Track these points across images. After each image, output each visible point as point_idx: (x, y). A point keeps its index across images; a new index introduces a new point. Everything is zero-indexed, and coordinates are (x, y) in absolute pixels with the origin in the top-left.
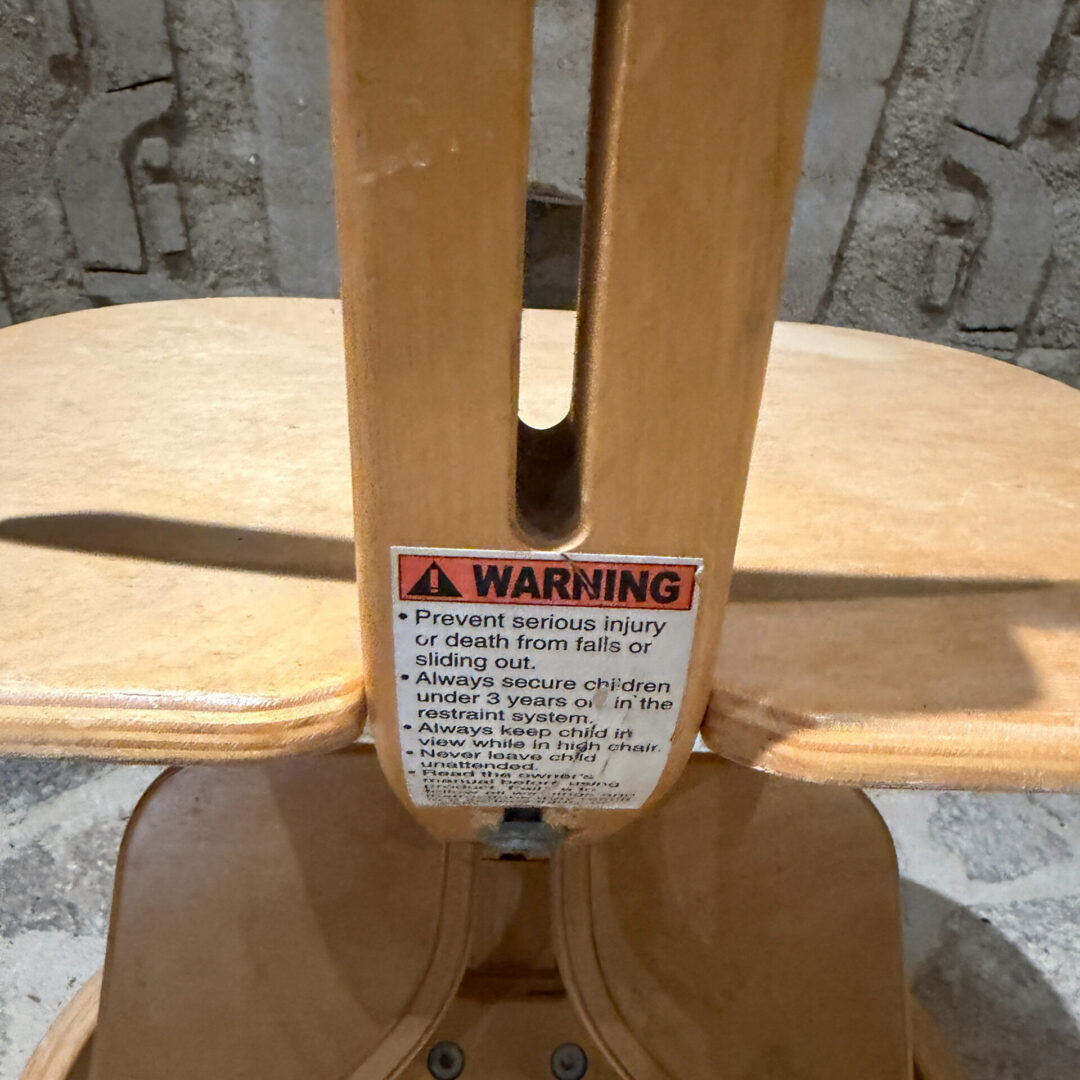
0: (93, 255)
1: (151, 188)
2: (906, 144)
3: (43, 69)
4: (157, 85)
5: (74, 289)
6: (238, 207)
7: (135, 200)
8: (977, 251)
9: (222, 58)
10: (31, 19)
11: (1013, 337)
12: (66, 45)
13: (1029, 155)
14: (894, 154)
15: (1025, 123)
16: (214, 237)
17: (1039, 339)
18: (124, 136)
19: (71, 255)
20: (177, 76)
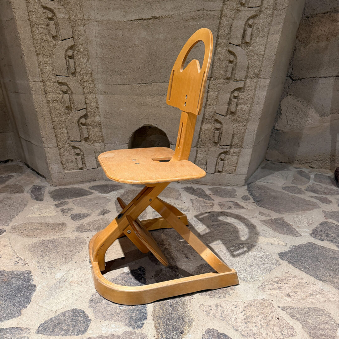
0: (72, 139)
1: (82, 127)
2: (209, 116)
3: (64, 108)
4: (83, 110)
5: (69, 145)
6: (97, 129)
7: (80, 129)
8: (222, 133)
9: (94, 104)
10: (63, 100)
11: (229, 147)
12: (68, 104)
13: (228, 118)
14: (207, 118)
15: (227, 112)
16: (92, 135)
17: (234, 147)
18: (78, 118)
19: (68, 139)
20: (86, 108)
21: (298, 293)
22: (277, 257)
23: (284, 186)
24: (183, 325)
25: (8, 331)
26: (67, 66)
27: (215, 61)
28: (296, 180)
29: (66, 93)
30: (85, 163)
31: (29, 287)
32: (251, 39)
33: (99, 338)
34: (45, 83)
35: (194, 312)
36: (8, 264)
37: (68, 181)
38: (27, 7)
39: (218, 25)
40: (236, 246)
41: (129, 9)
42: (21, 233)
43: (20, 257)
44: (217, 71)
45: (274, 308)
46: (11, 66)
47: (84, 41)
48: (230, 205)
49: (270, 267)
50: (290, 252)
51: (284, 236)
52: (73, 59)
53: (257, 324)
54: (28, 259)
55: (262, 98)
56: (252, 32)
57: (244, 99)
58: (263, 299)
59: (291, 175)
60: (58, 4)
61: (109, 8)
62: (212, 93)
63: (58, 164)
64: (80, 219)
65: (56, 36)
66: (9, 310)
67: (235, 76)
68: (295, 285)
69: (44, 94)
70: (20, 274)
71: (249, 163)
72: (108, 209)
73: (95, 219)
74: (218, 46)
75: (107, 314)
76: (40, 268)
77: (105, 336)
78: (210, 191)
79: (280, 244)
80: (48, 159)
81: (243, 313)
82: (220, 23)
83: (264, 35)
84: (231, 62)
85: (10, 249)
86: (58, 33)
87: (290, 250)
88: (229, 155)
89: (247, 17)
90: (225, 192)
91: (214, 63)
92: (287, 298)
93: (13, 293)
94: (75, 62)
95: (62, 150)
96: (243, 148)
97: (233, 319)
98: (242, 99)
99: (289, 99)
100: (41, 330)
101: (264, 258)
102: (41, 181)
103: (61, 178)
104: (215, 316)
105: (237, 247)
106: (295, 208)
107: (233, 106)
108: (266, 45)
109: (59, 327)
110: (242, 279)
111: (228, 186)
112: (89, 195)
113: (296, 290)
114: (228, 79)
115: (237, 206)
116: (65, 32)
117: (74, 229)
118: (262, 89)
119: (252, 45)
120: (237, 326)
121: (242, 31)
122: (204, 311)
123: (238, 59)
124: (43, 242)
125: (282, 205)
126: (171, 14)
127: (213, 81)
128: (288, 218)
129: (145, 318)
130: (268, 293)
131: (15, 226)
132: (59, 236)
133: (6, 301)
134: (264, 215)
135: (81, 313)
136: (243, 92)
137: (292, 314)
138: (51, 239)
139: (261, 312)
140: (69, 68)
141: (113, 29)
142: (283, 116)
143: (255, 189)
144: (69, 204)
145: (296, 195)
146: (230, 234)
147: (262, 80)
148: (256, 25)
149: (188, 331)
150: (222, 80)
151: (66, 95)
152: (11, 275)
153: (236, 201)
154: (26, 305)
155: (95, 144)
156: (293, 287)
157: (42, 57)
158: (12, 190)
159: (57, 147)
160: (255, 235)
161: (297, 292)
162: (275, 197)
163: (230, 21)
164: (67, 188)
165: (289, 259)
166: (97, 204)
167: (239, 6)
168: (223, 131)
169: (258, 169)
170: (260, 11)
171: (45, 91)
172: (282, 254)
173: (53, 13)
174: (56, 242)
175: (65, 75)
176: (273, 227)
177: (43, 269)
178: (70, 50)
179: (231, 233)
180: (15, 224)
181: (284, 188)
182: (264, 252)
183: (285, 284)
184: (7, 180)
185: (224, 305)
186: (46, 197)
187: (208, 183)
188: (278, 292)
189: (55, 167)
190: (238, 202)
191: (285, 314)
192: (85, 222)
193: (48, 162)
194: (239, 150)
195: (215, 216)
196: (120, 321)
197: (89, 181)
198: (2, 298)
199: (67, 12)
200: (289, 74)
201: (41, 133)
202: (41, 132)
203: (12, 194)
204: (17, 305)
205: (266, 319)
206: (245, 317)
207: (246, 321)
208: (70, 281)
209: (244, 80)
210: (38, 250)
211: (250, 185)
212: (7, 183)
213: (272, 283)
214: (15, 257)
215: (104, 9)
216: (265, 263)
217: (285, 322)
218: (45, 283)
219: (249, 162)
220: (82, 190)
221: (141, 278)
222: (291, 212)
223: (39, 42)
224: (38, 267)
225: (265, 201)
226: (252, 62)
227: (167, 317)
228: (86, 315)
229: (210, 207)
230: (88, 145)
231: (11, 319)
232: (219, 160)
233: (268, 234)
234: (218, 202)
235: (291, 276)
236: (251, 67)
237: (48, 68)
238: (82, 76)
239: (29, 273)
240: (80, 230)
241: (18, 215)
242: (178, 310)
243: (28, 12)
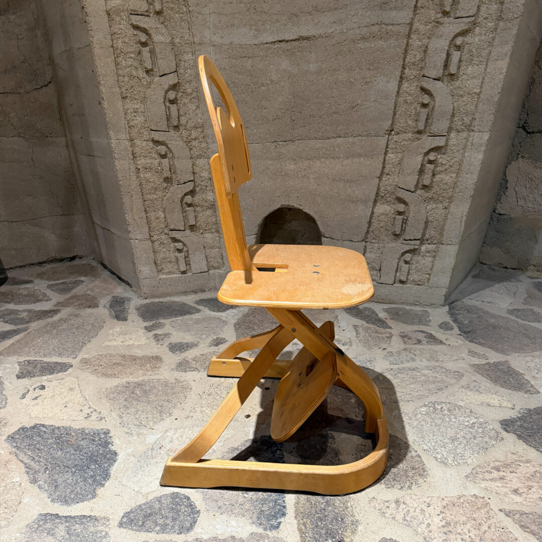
0: (172, 227)
1: (188, 209)
2: (386, 192)
3: (162, 180)
4: (190, 183)
5: (166, 236)
6: (209, 212)
7: (184, 211)
8: (407, 219)
9: (205, 174)
10: (159, 168)
11: (419, 242)
12: (167, 174)
13: (419, 194)
14: (383, 195)
15: (417, 186)
16: (202, 221)
17: (427, 242)
18: (181, 196)
19: (166, 227)
20: (194, 180)
21: (533, 490)
22: (498, 426)
23: (511, 308)
24: (342, 529)
25: (77, 520)
26: (167, 115)
27: (399, 104)
28: (532, 299)
29: (165, 157)
30: (189, 264)
31: (107, 454)
32: (459, 68)
33: (212, 541)
34: (133, 142)
35: (360, 510)
36: (76, 417)
37: (164, 291)
38: (110, 27)
39: (404, 47)
40: (430, 405)
41: (262, 25)
42: (95, 370)
43: (94, 407)
44: (402, 119)
45: (493, 512)
46: (84, 115)
47: (193, 77)
48: (419, 338)
49: (486, 442)
50: (520, 419)
51: (510, 391)
52: (175, 105)
53: (464, 537)
54: (105, 411)
55: (476, 163)
56: (460, 58)
57: (445, 165)
58: (475, 495)
59: (522, 290)
60: (156, 21)
61: (233, 25)
62: (392, 156)
63: (150, 264)
64: (183, 351)
65: (152, 70)
66: (78, 488)
67: (431, 128)
68: (528, 475)
69: (132, 158)
70: (94, 434)
71: (453, 269)
72: (223, 337)
73: (204, 352)
74: (404, 81)
75: (225, 505)
76: (123, 426)
77: (221, 538)
78: (386, 313)
79: (503, 405)
80: (135, 257)
81: (440, 517)
82: (407, 45)
83: (481, 61)
84: (424, 106)
85: (79, 395)
86: (155, 66)
87: (519, 416)
88: (419, 255)
89: (453, 34)
90: (411, 316)
91: (397, 108)
92: (514, 497)
93: (84, 462)
94: (178, 110)
95: (156, 243)
96: (442, 244)
97: (424, 526)
98: (442, 164)
99: (521, 165)
100: (125, 523)
101: (476, 428)
102: (125, 290)
103: (154, 287)
104: (394, 518)
105: (431, 408)
106: (529, 346)
107: (426, 176)
108: (483, 79)
109: (152, 519)
110: (439, 460)
111: (416, 305)
112: (195, 313)
113: (530, 483)
114: (419, 132)
115: (432, 340)
116: (165, 63)
117: (173, 366)
118: (476, 149)
119: (460, 79)
120: (430, 538)
121: (444, 56)
122: (377, 509)
123: (436, 102)
124: (127, 386)
125: (506, 340)
126: (328, 32)
127: (395, 137)
128: (518, 362)
129: (283, 515)
130: (483, 485)
131: (85, 359)
132: (152, 377)
133: (74, 474)
134: (477, 355)
135: (185, 500)
136: (444, 154)
137: (523, 524)
138: (140, 381)
139: (471, 517)
140: (169, 119)
141: (237, 58)
142: (510, 192)
143: (461, 312)
144: (166, 327)
145: (530, 323)
146: (419, 385)
147: (476, 134)
148: (468, 45)
149: (351, 539)
150: (410, 135)
151: (164, 159)
152: (80, 435)
153: (429, 332)
154: (103, 482)
155: (205, 235)
156: (524, 479)
157: (129, 102)
158: (80, 303)
159: (150, 239)
160: (460, 389)
161: (532, 487)
162: (496, 326)
163: (425, 41)
164: (162, 302)
165: (519, 431)
166: (207, 329)
167: (439, 15)
168: (410, 217)
169: (467, 279)
170: (474, 23)
171: (133, 154)
172: (507, 423)
173: (147, 35)
174: (147, 385)
175: (164, 130)
176: (492, 376)
177: (127, 427)
178: (171, 92)
179: (422, 385)
180: (85, 356)
181: (511, 312)
182: (476, 418)
183: (511, 472)
184: (73, 288)
185: (408, 501)
186: (131, 315)
187: (382, 299)
188: (500, 485)
189: (145, 270)
190: (433, 333)
191: (511, 522)
192: (190, 357)
193: (136, 262)
194: (436, 248)
195: (395, 354)
196: (244, 517)
197: (195, 292)
198: (67, 469)
199: (169, 33)
200: (522, 122)
201: (127, 218)
202: (126, 215)
203: (81, 309)
204: (90, 481)
205: (478, 529)
206: (443, 523)
207: (445, 530)
208: (168, 448)
209: (446, 134)
210: (119, 397)
211: (453, 305)
212: (74, 292)
213: (488, 469)
214: (86, 407)
215: (225, 26)
216: (477, 435)
217: (511, 536)
218: (131, 450)
219: (452, 267)
220: (184, 306)
221: (276, 450)
222: (522, 353)
223: (126, 79)
224: (120, 424)
225: (478, 332)
226: (460, 105)
227: (317, 515)
228: (192, 503)
229: (386, 339)
230: (195, 237)
231: (82, 502)
232: (402, 264)
233: (484, 387)
234: (399, 331)
235: (522, 459)
236: (458, 114)
237: (140, 119)
238: (189, 130)
239: (107, 433)
240: (183, 368)
241: (90, 342)
242: (335, 504)
243: (112, 35)
